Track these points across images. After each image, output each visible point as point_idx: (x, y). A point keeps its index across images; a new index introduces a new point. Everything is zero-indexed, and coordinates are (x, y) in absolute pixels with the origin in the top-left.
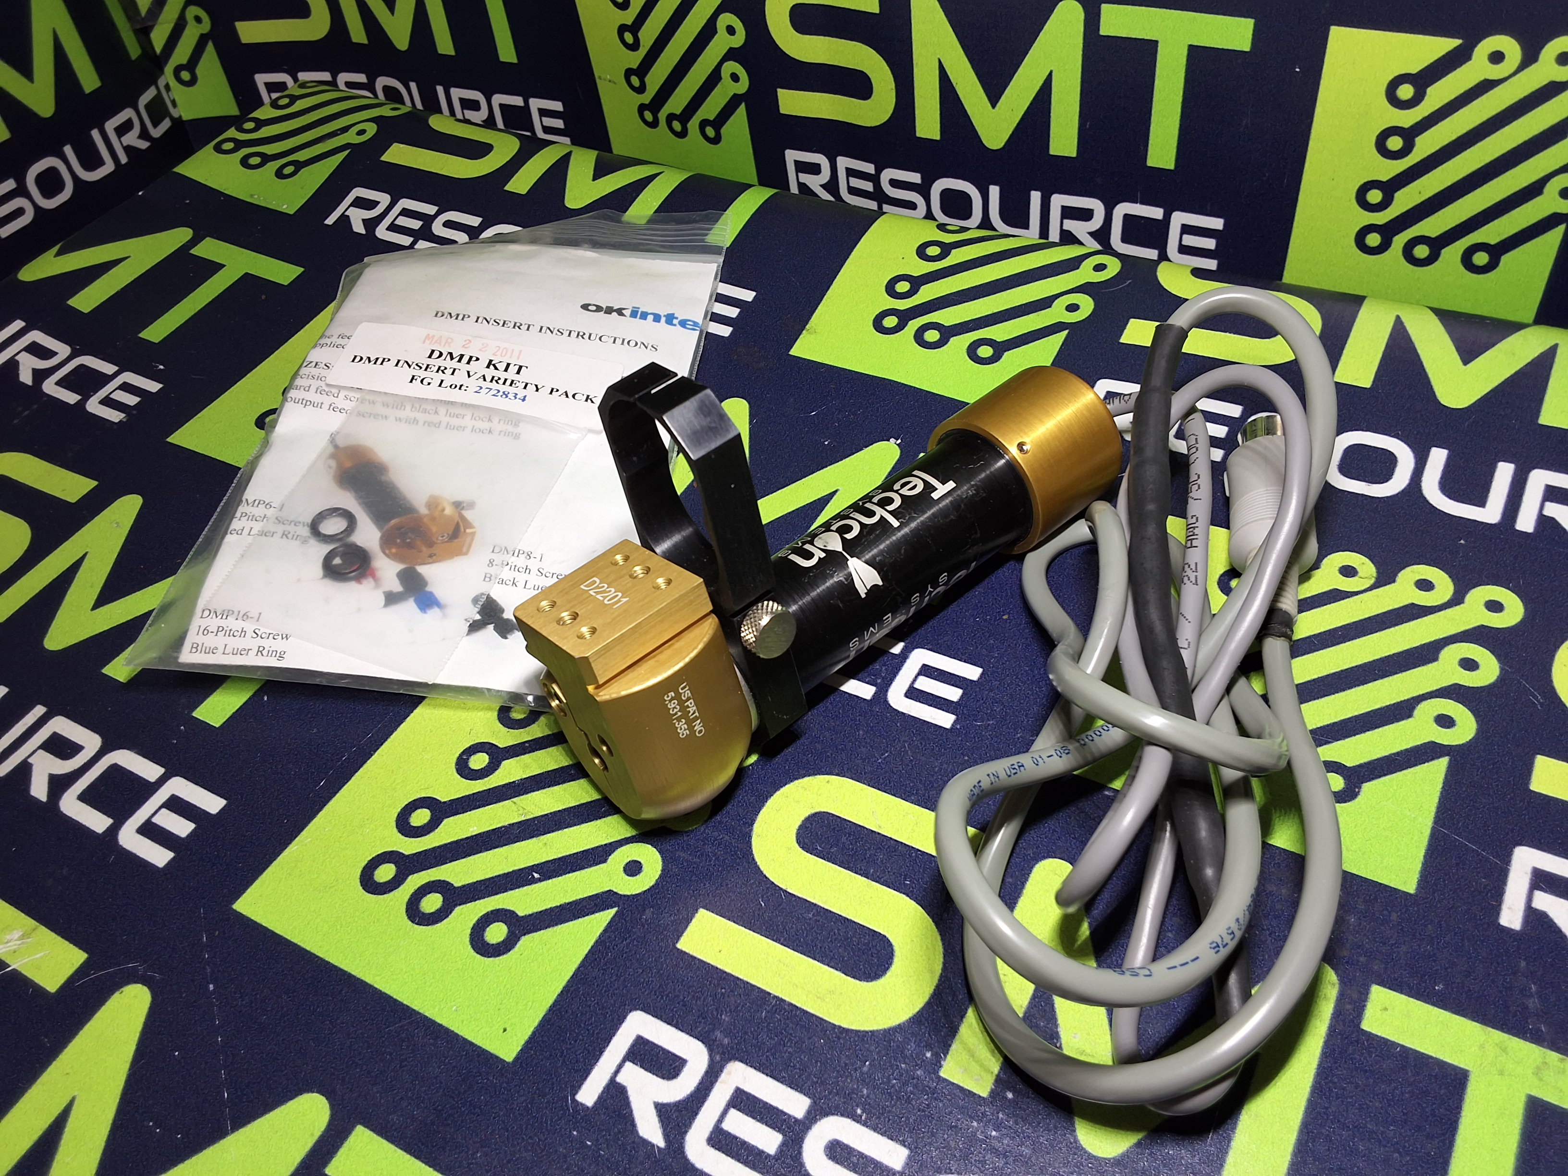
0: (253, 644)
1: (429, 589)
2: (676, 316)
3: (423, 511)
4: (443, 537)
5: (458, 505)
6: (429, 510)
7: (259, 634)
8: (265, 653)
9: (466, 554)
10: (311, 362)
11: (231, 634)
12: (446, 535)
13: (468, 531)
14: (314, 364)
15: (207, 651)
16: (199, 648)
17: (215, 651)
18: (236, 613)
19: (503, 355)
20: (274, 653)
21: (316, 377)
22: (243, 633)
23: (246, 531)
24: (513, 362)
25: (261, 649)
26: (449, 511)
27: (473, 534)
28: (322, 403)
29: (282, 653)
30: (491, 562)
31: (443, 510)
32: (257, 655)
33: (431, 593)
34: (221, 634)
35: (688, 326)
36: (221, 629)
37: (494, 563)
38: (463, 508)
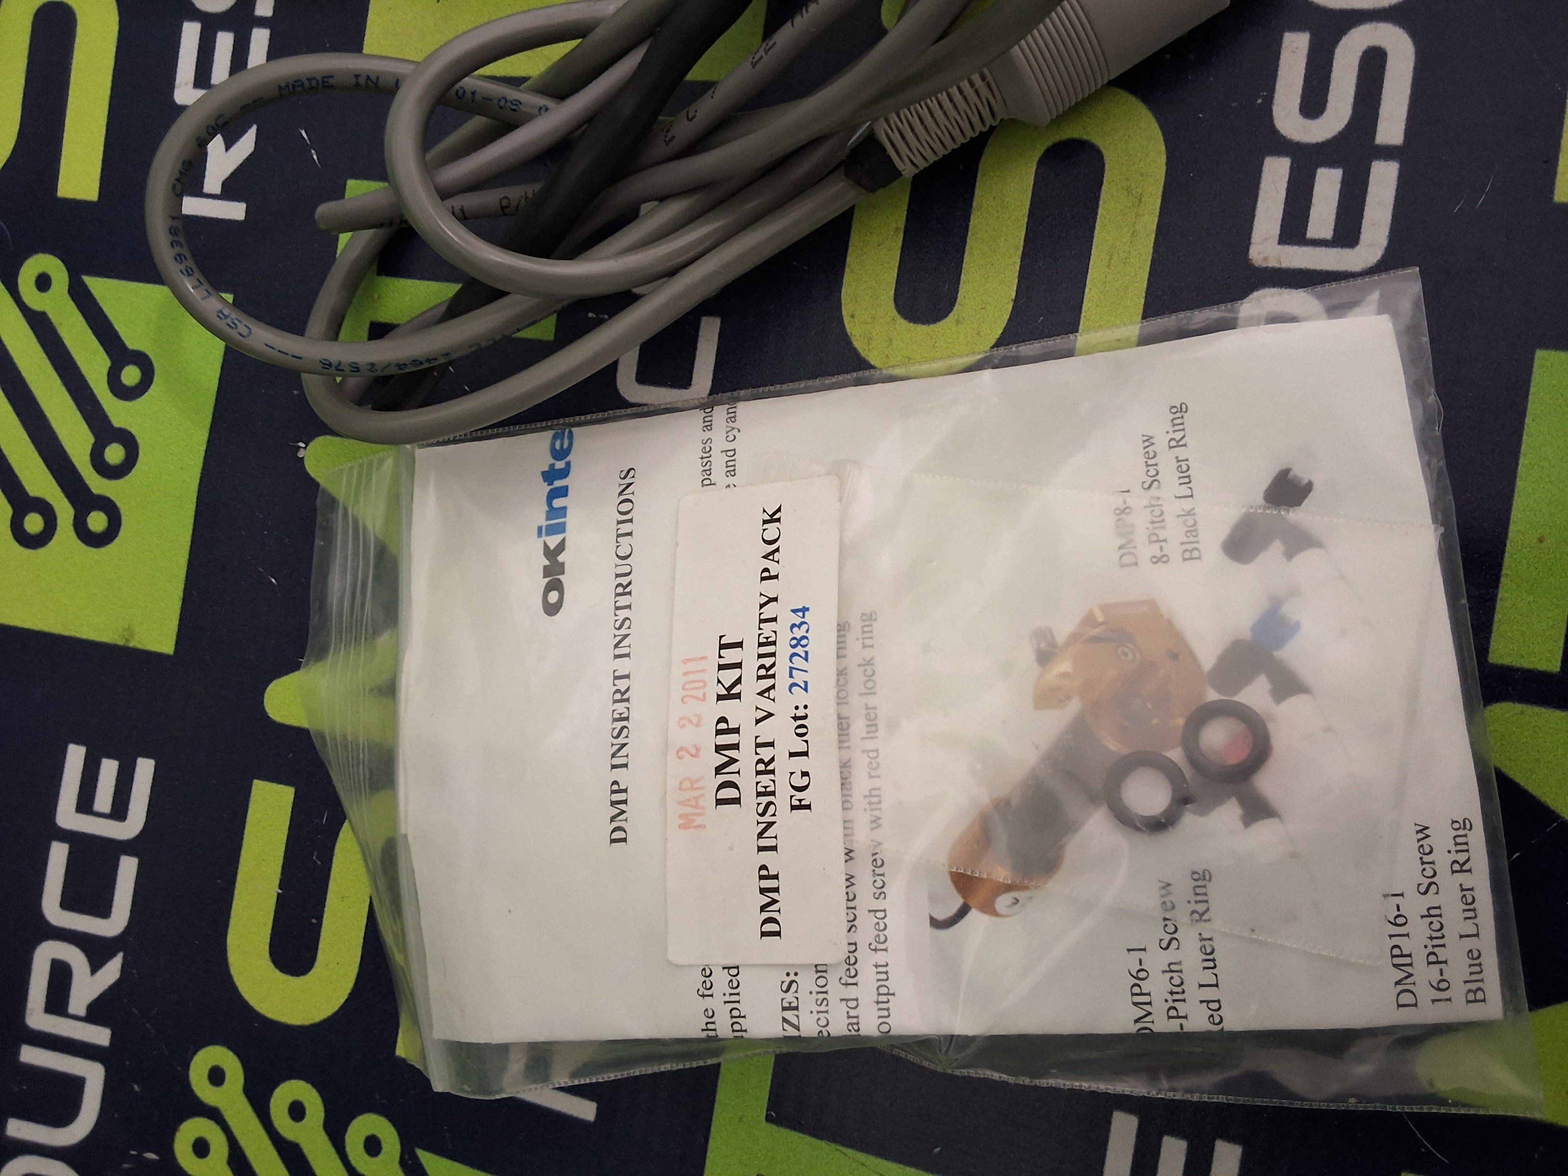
0: (1449, 883)
1: (1247, 635)
2: (547, 469)
3: (1074, 706)
4: (1125, 654)
5: (1044, 657)
6: (1069, 698)
7: (1427, 881)
8: (1461, 858)
9: (1152, 605)
10: (784, 1020)
11: (1438, 936)
12: (1120, 651)
13: (1100, 618)
14: (789, 1015)
15: (1477, 969)
16: (1474, 986)
17: (1476, 954)
18: (1396, 941)
19: (701, 684)
20: (1459, 840)
21: (822, 996)
22: (1432, 912)
23: (1210, 994)
24: (717, 661)
25: (1456, 867)
26: (1064, 666)
27: (1104, 608)
28: (876, 966)
29: (1456, 826)
30: (1157, 560)
31: (1064, 675)
32: (1470, 871)
33: (1253, 629)
34: (1442, 954)
35: (566, 446)
36: (1434, 960)
37: (1159, 555)
38: (1053, 644)
